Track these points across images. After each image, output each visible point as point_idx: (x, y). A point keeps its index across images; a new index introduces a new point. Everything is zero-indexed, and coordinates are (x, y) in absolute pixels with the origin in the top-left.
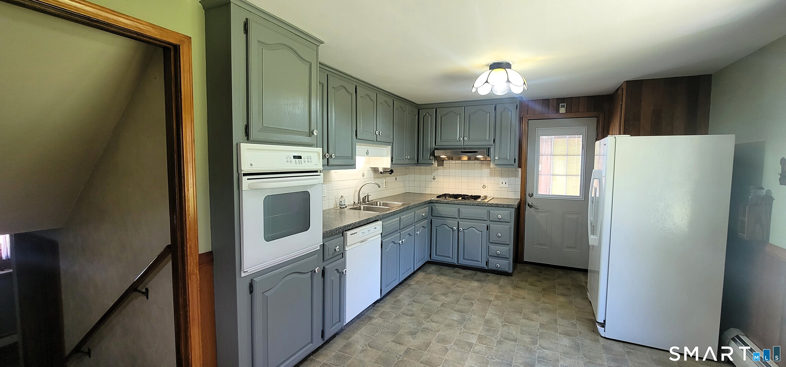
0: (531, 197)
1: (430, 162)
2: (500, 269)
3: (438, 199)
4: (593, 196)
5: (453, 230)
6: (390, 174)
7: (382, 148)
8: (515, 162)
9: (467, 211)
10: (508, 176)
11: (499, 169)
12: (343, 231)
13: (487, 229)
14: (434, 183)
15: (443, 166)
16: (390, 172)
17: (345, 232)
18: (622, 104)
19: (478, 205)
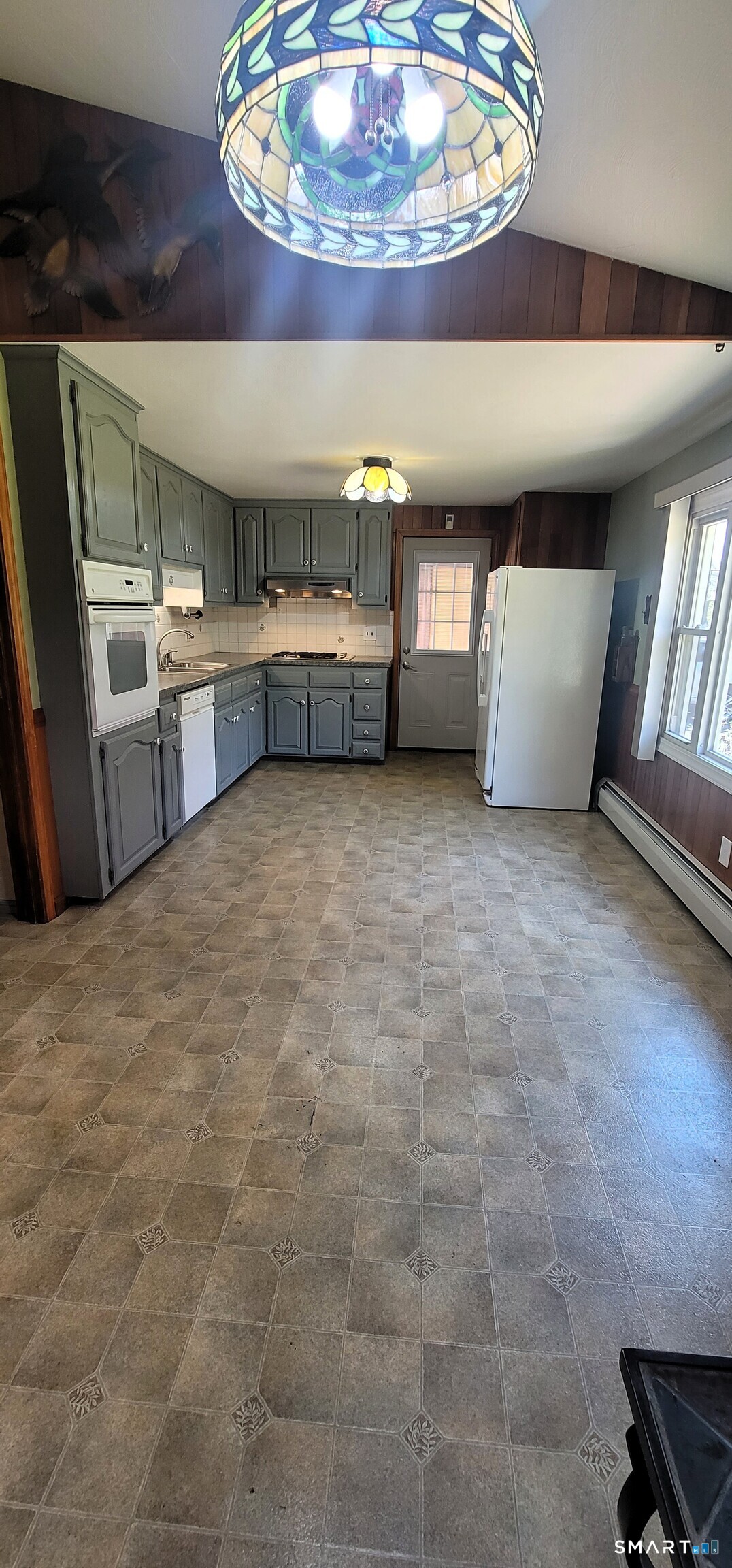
0: (406, 654)
1: (257, 599)
2: (368, 756)
3: (275, 659)
4: (483, 650)
5: (301, 705)
6: (197, 618)
7: (189, 574)
8: (386, 601)
9: (321, 675)
10: (376, 624)
11: (362, 610)
12: (175, 695)
13: (351, 701)
14: (262, 635)
15: (276, 606)
16: (197, 616)
17: (179, 695)
18: (519, 524)
19: (336, 665)
